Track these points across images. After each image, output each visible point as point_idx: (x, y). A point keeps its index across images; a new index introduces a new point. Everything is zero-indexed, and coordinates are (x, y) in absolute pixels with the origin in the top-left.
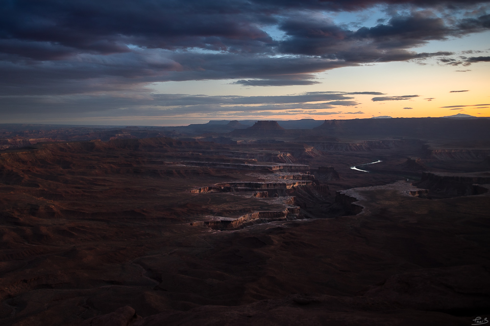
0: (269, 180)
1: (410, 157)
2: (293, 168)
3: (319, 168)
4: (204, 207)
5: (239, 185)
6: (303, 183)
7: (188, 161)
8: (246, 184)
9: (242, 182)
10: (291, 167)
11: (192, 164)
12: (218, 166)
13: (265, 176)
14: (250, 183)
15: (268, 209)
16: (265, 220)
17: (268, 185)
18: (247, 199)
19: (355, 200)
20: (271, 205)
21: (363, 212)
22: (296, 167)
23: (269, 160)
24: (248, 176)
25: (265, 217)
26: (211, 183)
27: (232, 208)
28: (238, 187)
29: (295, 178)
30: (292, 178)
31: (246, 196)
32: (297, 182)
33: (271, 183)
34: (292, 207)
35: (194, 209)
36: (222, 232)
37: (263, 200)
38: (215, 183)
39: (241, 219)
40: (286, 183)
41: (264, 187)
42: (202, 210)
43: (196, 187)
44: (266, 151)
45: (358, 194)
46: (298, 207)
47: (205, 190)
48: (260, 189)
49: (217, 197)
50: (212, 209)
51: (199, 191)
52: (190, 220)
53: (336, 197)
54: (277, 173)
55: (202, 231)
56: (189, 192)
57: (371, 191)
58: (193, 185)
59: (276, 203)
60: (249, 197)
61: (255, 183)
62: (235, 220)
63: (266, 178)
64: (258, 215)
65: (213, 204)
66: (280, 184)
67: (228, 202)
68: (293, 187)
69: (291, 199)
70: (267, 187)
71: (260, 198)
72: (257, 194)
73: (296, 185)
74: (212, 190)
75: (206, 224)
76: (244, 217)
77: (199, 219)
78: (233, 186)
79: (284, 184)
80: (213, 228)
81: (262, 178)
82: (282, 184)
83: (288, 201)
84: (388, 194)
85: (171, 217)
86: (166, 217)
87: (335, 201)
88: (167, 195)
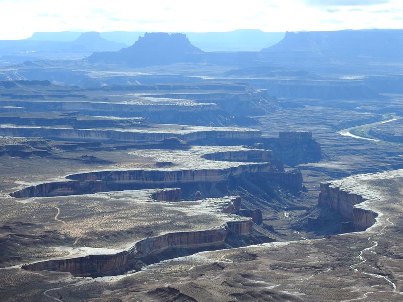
0: (177, 165)
2: (227, 136)
3: (281, 134)
4: (47, 228)
5: (117, 177)
6: (251, 167)
8: (131, 173)
10: (223, 132)
12: (64, 136)
13: (171, 155)
14: (141, 171)
15: (186, 226)
16: (181, 249)
17: (179, 173)
18: (135, 207)
19: (360, 199)
20: (192, 217)
21: (378, 223)
22: (233, 133)
24: (135, 157)
25: (181, 243)
26: (55, 174)
27: (110, 227)
28: (116, 179)
29: (234, 157)
30: (227, 158)
31: (135, 200)
32: (240, 166)
33: (186, 169)
34: (237, 220)
35: (28, 233)
36: (96, 279)
37: (174, 206)
38: (63, 173)
39: (133, 250)
40: (217, 169)
41: (171, 179)
42: (44, 234)
43: (22, 184)
44: (166, 100)
45: (364, 186)
46: (248, 219)
47: (44, 189)
48: (162, 182)
49: (73, 205)
50: (67, 231)
51: (30, 192)
52: (19, 260)
53: (320, 194)
54: (196, 148)
55: (52, 282)
56: (7, 196)
57: (391, 181)
58: (15, 180)
59: (202, 212)
60: (143, 202)
61: (151, 169)
62: (121, 254)
63: (174, 158)
64: (168, 239)
65: (67, 220)
66: (205, 172)
67: (99, 214)
68: (231, 176)
69: (232, 203)
70: (178, 179)
71: (166, 203)
72: (158, 194)
73: (238, 172)
74: (59, 190)
75: (57, 266)
76: (137, 244)
77: (40, 254)
78: (103, 177)
79: (212, 170)
80: (75, 274)
81: (165, 160)
82: (209, 170)
83: (226, 208)
87: (320, 201)
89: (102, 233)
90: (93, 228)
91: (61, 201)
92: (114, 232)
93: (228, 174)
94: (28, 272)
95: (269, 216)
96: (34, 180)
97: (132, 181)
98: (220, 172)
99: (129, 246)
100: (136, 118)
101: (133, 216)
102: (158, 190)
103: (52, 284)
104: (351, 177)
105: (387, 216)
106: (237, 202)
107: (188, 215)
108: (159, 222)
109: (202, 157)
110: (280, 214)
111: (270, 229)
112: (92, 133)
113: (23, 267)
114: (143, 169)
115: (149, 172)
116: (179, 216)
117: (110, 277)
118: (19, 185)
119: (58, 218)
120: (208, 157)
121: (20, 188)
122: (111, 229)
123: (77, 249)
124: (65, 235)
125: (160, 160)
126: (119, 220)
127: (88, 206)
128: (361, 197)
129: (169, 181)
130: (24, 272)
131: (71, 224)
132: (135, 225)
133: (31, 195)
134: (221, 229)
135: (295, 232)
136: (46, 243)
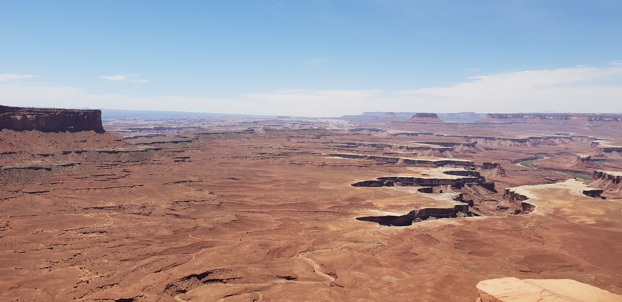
0: (431, 176)
1: (579, 154)
2: (457, 163)
4: (368, 201)
5: (401, 180)
6: (468, 179)
8: (408, 178)
9: (404, 177)
11: (349, 156)
13: (427, 171)
15: (435, 206)
16: (432, 216)
17: (431, 180)
18: (410, 194)
19: (525, 198)
20: (437, 202)
21: (535, 211)
22: (459, 162)
23: (430, 155)
24: (410, 171)
25: (432, 213)
26: (372, 177)
29: (460, 173)
30: (456, 174)
31: (410, 191)
32: (463, 178)
33: (435, 178)
34: (461, 204)
35: (358, 203)
36: (390, 227)
37: (429, 196)
38: (375, 176)
39: (408, 214)
40: (451, 179)
42: (367, 204)
43: (357, 180)
44: (426, 145)
45: (528, 192)
46: (466, 204)
47: (366, 183)
48: (423, 184)
49: (380, 192)
50: (377, 203)
51: (360, 184)
52: (355, 214)
53: (504, 195)
54: (440, 168)
55: (370, 227)
56: (350, 185)
57: (542, 190)
58: (354, 178)
59: (443, 199)
60: (414, 192)
61: (418, 177)
62: (403, 216)
63: (429, 173)
64: (425, 211)
65: (377, 198)
66: (445, 180)
67: (392, 196)
69: (458, 196)
70: (431, 183)
71: (425, 194)
72: (421, 189)
73: (461, 181)
74: (373, 184)
75: (372, 219)
76: (411, 212)
77: (365, 214)
78: (394, 180)
79: (449, 179)
80: (381, 224)
81: (425, 173)
82: (447, 179)
83: (455, 198)
84: (560, 193)
85: (336, 211)
86: (331, 210)
87: (503, 198)
88: (329, 188)
89: (393, 206)
90: (389, 203)
91: (375, 190)
92: (400, 206)
93: (457, 182)
94: (359, 221)
95: (476, 204)
96: (362, 179)
97: (408, 182)
98: (453, 180)
99: (406, 213)
100: (411, 153)
101: (409, 199)
102: (421, 187)
104: (521, 186)
105: (540, 208)
106: (461, 195)
107: (436, 200)
108: (422, 203)
109: (443, 173)
110: (483, 203)
111: (477, 209)
112: (389, 159)
113: (357, 219)
114: (414, 177)
116: (432, 201)
119: (373, 197)
120: (447, 173)
121: (356, 182)
122: (398, 204)
123: (382, 212)
124: (377, 205)
125: (422, 173)
126: (402, 200)
127: (387, 193)
129: (427, 183)
131: (379, 201)
132: (410, 203)
133: (361, 186)
134: (452, 208)
135: (490, 212)
136: (367, 208)
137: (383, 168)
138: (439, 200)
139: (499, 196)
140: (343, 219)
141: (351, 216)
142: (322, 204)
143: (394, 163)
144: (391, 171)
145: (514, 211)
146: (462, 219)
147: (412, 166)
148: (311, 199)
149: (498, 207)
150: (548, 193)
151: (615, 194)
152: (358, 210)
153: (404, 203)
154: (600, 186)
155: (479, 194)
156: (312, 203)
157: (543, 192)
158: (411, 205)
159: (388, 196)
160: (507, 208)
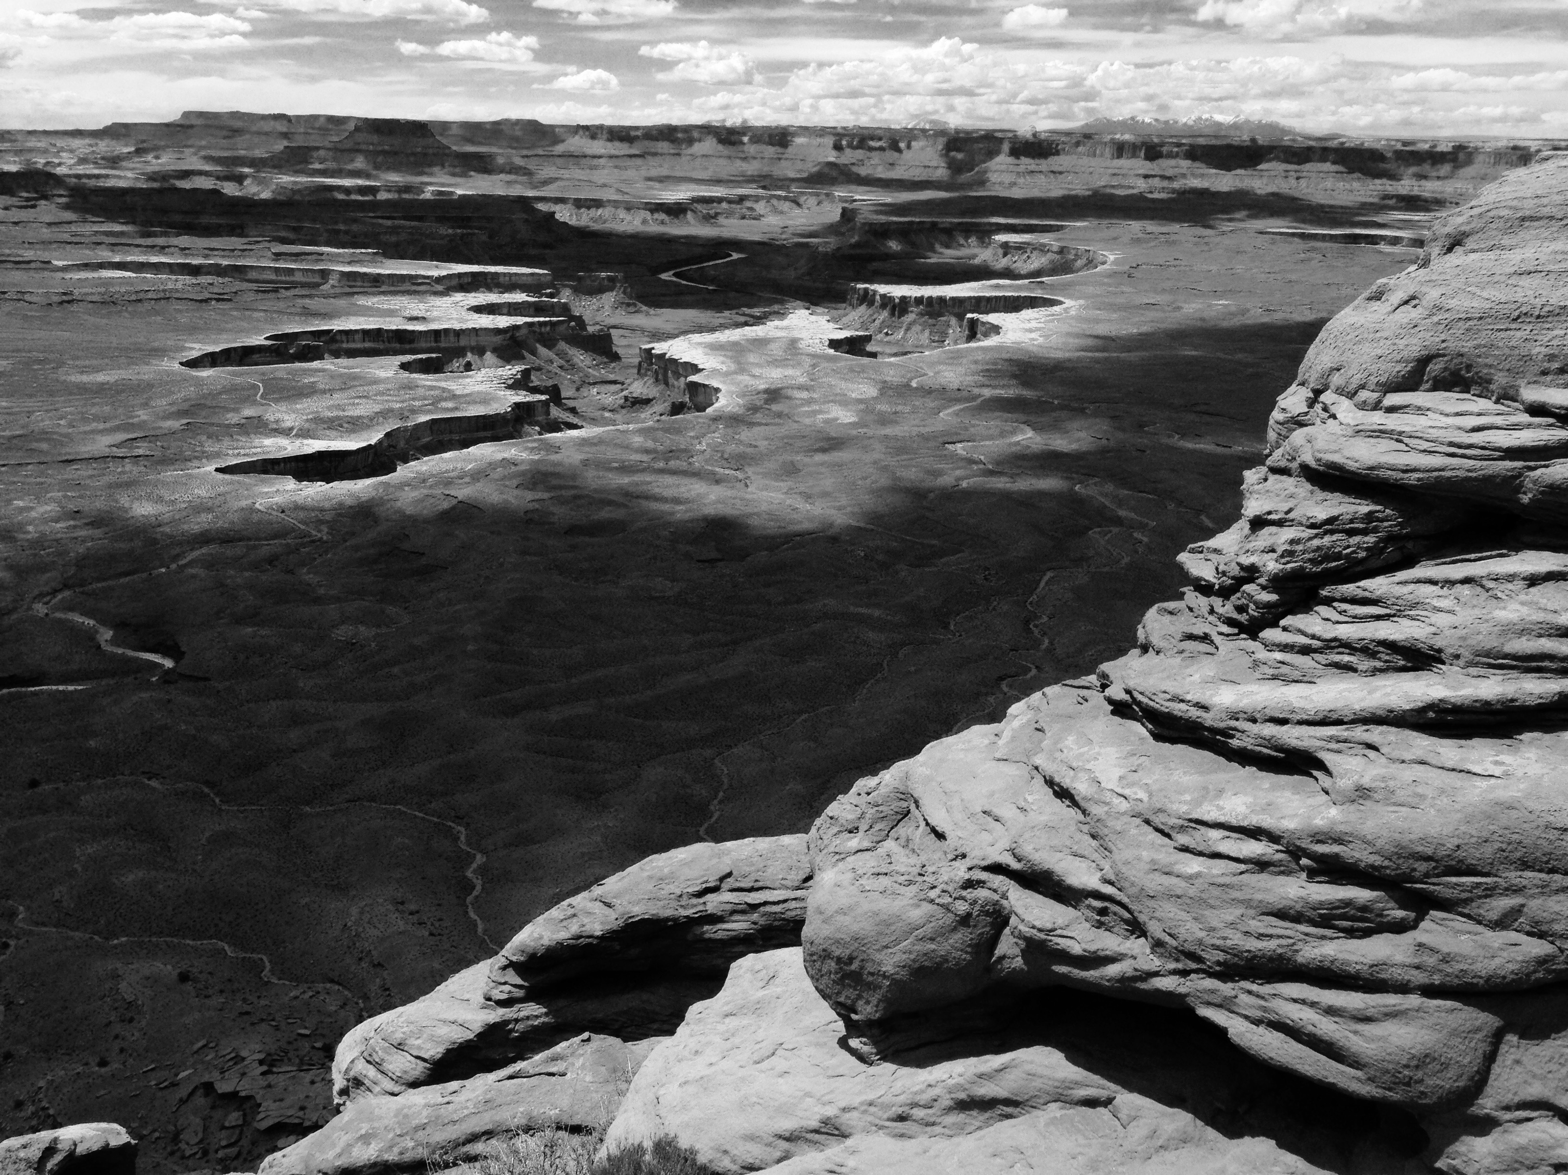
0: (434, 320)
2: (501, 279)
4: (247, 413)
5: (344, 338)
6: (541, 324)
7: (142, 259)
8: (366, 333)
9: (353, 328)
10: (496, 273)
11: (157, 268)
12: (253, 275)
13: (421, 306)
14: (379, 330)
15: (456, 409)
16: (450, 441)
17: (437, 333)
18: (376, 381)
19: (694, 369)
20: (460, 396)
21: (721, 403)
23: (420, 255)
24: (369, 308)
25: (451, 432)
26: (248, 332)
27: (344, 410)
28: (342, 342)
29: (515, 309)
30: (505, 311)
31: (377, 372)
32: (526, 323)
33: (446, 326)
34: (528, 399)
35: (215, 421)
36: (331, 485)
37: (436, 380)
38: (259, 332)
39: (380, 442)
40: (491, 326)
41: (426, 342)
42: (244, 421)
43: (196, 350)
45: (701, 351)
46: (543, 397)
47: (233, 354)
48: (413, 346)
49: (281, 379)
50: (278, 415)
51: (212, 360)
52: (210, 457)
53: (640, 363)
54: (458, 296)
55: (266, 490)
56: (177, 366)
57: (735, 344)
58: (185, 341)
59: (478, 388)
60: (390, 374)
61: (394, 328)
62: (364, 449)
63: (427, 311)
64: (431, 428)
65: (277, 401)
66: (475, 330)
67: (324, 392)
68: (512, 338)
69: (518, 376)
70: (436, 341)
71: (423, 376)
72: (409, 363)
73: (524, 331)
74: (256, 357)
75: (269, 467)
76: (388, 435)
77: (242, 452)
78: (322, 339)
79: (486, 329)
80: (300, 477)
81: (415, 313)
82: (481, 329)
83: (510, 382)
84: (776, 350)
85: (141, 452)
86: (120, 452)
87: (639, 373)
88: (101, 377)
89: (331, 420)
90: (317, 412)
91: (263, 374)
92: (351, 417)
93: (508, 335)
94: (227, 477)
95: (569, 394)
96: (215, 342)
97: (368, 345)
98: (498, 331)
99: (374, 437)
100: (363, 251)
101: (376, 395)
102: (409, 357)
103: (267, 493)
104: (682, 338)
105: (732, 392)
106: (526, 373)
107: (458, 393)
108: (417, 403)
109: (469, 309)
110: (584, 390)
111: (573, 410)
112: (297, 274)
113: (217, 470)
114: (382, 326)
115: (392, 331)
116: (445, 395)
117: (352, 482)
118: (193, 349)
119: (262, 397)
120: (478, 309)
121: (195, 354)
122: (346, 414)
123: (298, 442)
124: (277, 421)
125: (407, 313)
126: (357, 401)
127: (306, 381)
128: (696, 366)
129: (422, 345)
130: (220, 476)
131: (283, 407)
132: (381, 407)
133: (214, 364)
134: (506, 412)
135: (607, 414)
136: (247, 434)
137: (282, 305)
138: (466, 392)
139: (628, 367)
140: (170, 474)
141: (196, 463)
142: (85, 433)
143: (317, 285)
144: (308, 314)
145: (665, 406)
146: (535, 440)
147: (374, 294)
148: (42, 421)
149: (626, 398)
150: (750, 351)
151: (897, 343)
152: (219, 440)
153: (363, 409)
154: (864, 326)
155: (573, 366)
156: (44, 435)
157: (736, 350)
158: (385, 414)
159: (311, 391)
160: (647, 402)
